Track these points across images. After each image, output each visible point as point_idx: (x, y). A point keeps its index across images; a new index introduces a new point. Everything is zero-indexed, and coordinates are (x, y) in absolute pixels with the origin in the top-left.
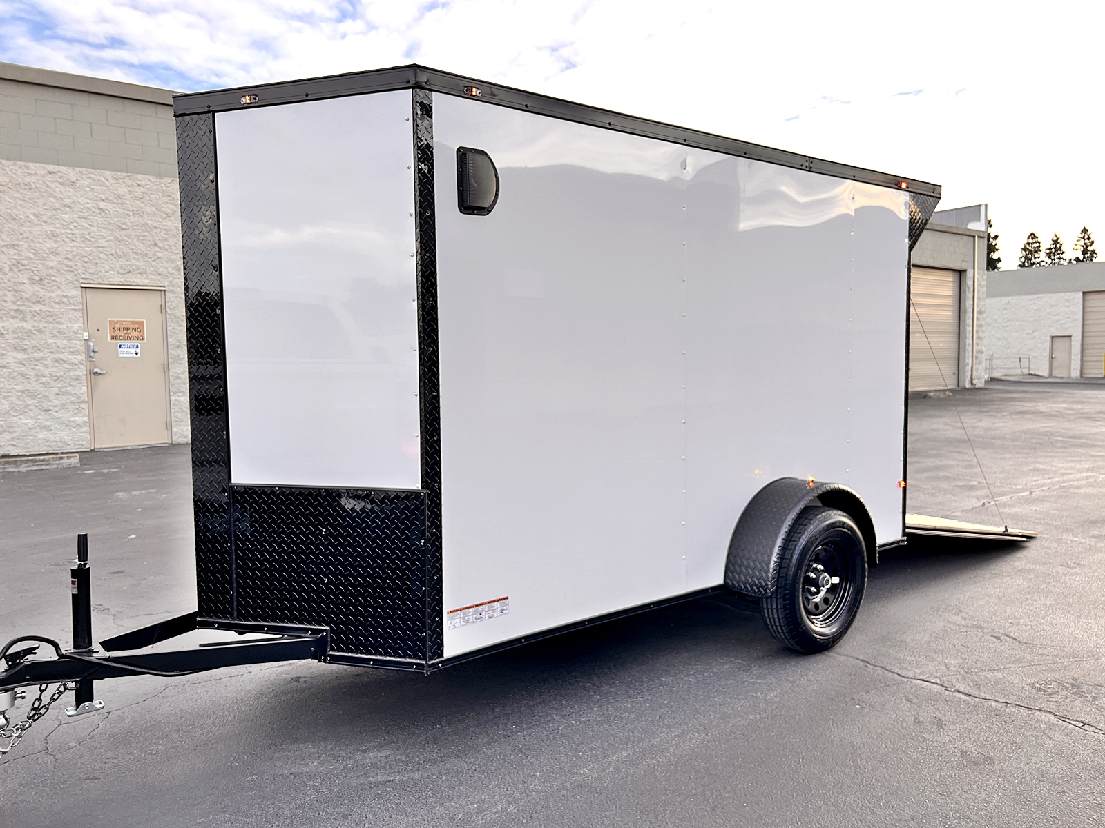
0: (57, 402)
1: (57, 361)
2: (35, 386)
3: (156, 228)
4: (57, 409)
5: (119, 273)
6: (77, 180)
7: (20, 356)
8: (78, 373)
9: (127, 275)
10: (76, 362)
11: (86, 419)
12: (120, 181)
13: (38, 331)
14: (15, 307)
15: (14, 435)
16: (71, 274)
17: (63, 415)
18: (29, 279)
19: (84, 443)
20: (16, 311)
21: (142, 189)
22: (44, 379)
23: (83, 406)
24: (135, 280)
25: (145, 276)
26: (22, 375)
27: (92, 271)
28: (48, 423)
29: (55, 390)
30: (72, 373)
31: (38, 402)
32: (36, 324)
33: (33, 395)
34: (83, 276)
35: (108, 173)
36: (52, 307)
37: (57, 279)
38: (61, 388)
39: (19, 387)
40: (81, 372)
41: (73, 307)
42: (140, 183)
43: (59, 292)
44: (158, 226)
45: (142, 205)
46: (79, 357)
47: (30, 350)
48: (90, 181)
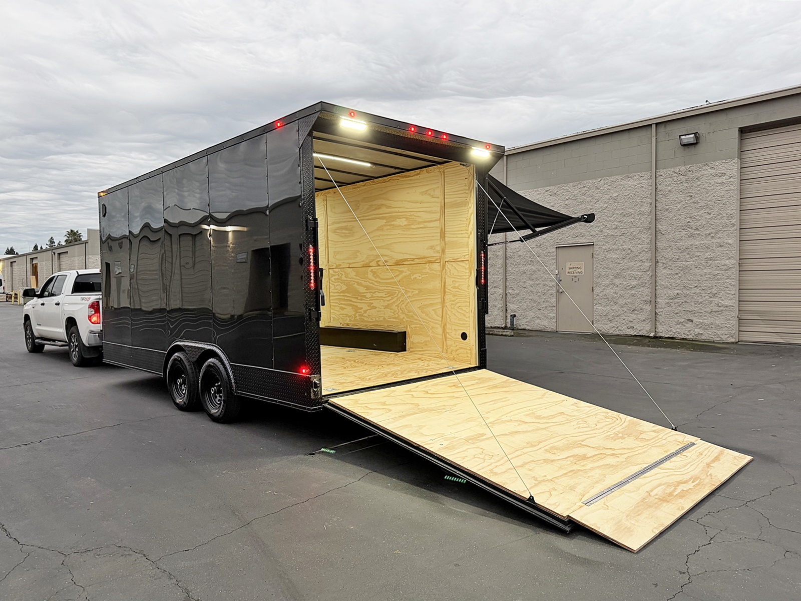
0: (544, 306)
1: (544, 285)
2: (536, 298)
3: (591, 209)
4: (543, 309)
5: (572, 237)
6: (557, 192)
7: (531, 283)
8: (552, 291)
9: (576, 238)
10: (551, 285)
11: (554, 315)
12: (576, 187)
13: (538, 270)
14: (530, 259)
15: (527, 320)
16: (552, 241)
17: (546, 312)
18: (536, 245)
19: (553, 327)
20: (531, 261)
21: (586, 189)
22: (539, 294)
23: (554, 308)
24: (580, 241)
25: (584, 237)
26: (532, 291)
27: (560, 238)
28: (540, 316)
29: (543, 300)
30: (550, 291)
31: (537, 305)
32: (537, 267)
33: (535, 302)
34: (557, 241)
35: (571, 184)
36: (544, 258)
37: (546, 244)
38: (545, 299)
39: (530, 298)
40: (554, 291)
41: (552, 258)
42: (585, 185)
43: (547, 251)
44: (592, 208)
45: (585, 198)
46: (553, 283)
47: (535, 280)
48: (563, 190)
